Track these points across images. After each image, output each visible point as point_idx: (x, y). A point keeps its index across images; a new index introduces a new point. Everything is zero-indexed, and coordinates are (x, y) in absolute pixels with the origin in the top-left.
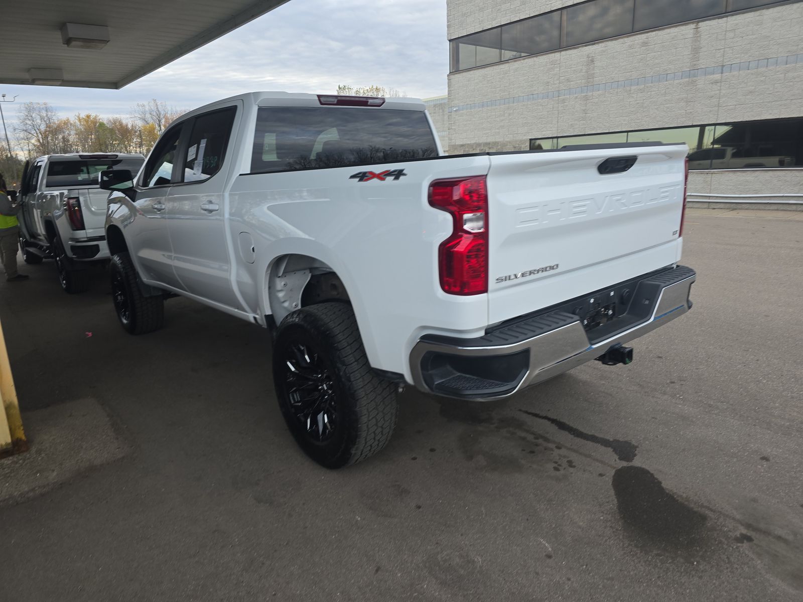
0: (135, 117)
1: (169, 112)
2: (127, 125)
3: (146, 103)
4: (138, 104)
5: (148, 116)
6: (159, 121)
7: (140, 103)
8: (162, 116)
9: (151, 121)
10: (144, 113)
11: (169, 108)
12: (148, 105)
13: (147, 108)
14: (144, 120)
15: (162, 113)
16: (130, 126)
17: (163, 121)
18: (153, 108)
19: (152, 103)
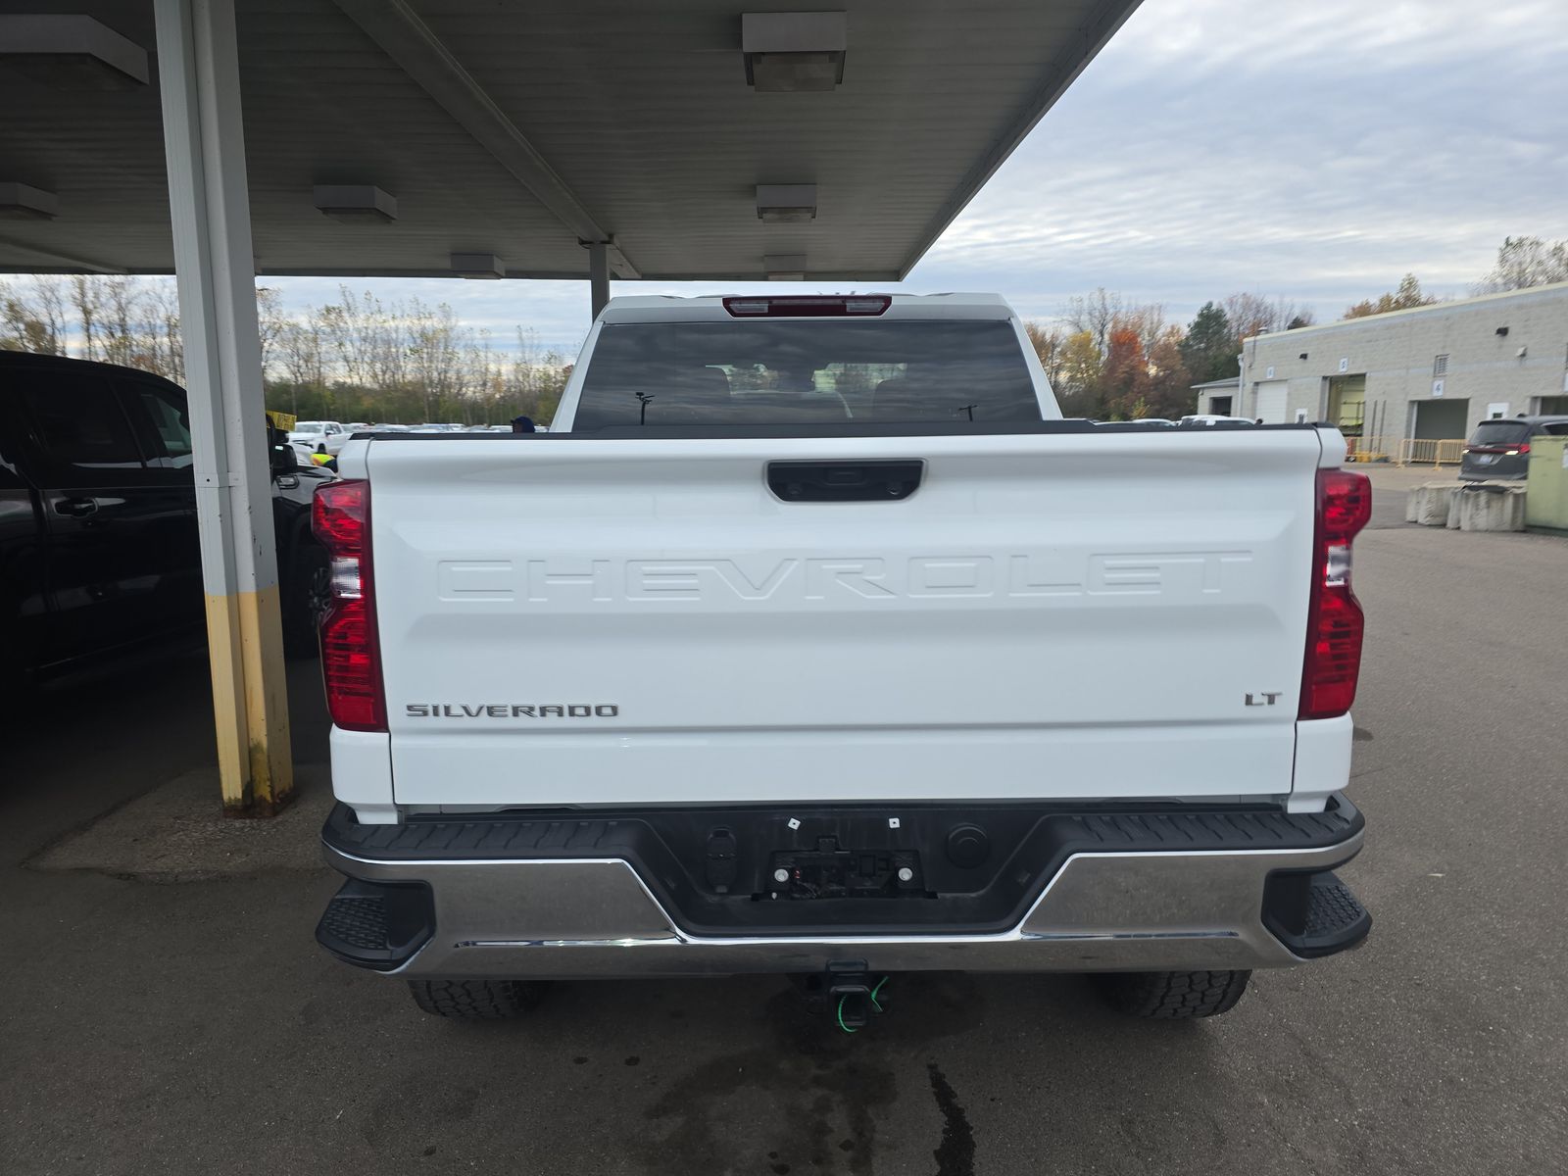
0: (1063, 320)
1: (1124, 310)
2: (1044, 335)
3: (1085, 295)
4: (1071, 298)
5: (1085, 318)
6: (1103, 326)
7: (1076, 296)
8: (1108, 318)
9: (1088, 328)
10: (1079, 313)
11: (1125, 303)
12: (1088, 298)
13: (1086, 303)
14: (1077, 324)
15: (1111, 311)
16: (1048, 337)
17: (1110, 326)
18: (1098, 305)
19: (1096, 295)
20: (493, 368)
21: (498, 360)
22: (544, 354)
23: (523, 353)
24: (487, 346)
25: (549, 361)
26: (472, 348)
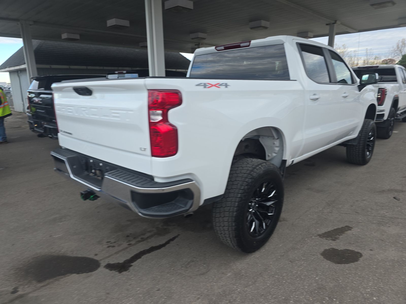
20: (356, 62)
21: (358, 60)
22: (374, 57)
23: (367, 57)
24: (355, 56)
25: (375, 59)
26: (351, 57)
